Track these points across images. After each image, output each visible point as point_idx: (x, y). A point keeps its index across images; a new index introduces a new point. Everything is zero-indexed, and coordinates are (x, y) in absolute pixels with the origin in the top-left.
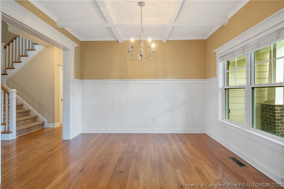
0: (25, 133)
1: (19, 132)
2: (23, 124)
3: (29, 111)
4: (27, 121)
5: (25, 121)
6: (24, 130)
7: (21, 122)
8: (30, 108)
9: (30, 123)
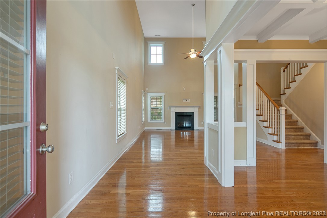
0: (294, 147)
1: (288, 145)
2: (295, 139)
3: (302, 128)
4: (298, 137)
5: (296, 136)
6: (293, 144)
7: (293, 136)
8: (304, 125)
9: (301, 139)
